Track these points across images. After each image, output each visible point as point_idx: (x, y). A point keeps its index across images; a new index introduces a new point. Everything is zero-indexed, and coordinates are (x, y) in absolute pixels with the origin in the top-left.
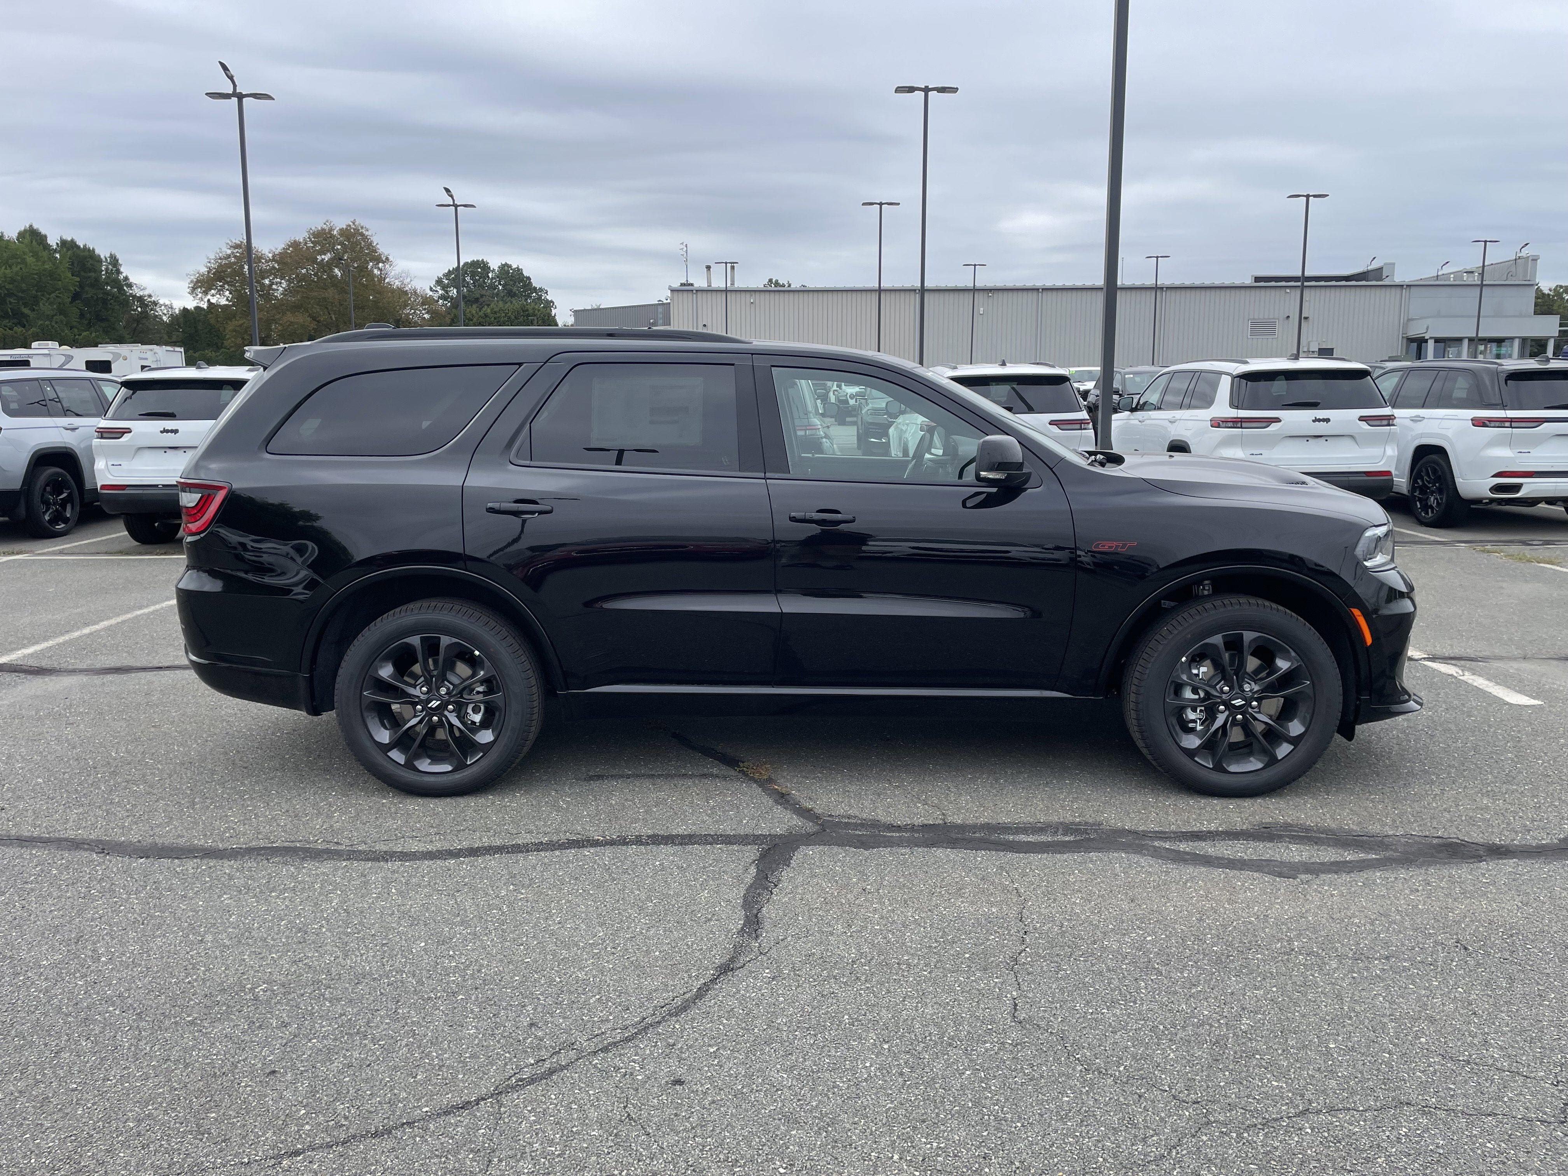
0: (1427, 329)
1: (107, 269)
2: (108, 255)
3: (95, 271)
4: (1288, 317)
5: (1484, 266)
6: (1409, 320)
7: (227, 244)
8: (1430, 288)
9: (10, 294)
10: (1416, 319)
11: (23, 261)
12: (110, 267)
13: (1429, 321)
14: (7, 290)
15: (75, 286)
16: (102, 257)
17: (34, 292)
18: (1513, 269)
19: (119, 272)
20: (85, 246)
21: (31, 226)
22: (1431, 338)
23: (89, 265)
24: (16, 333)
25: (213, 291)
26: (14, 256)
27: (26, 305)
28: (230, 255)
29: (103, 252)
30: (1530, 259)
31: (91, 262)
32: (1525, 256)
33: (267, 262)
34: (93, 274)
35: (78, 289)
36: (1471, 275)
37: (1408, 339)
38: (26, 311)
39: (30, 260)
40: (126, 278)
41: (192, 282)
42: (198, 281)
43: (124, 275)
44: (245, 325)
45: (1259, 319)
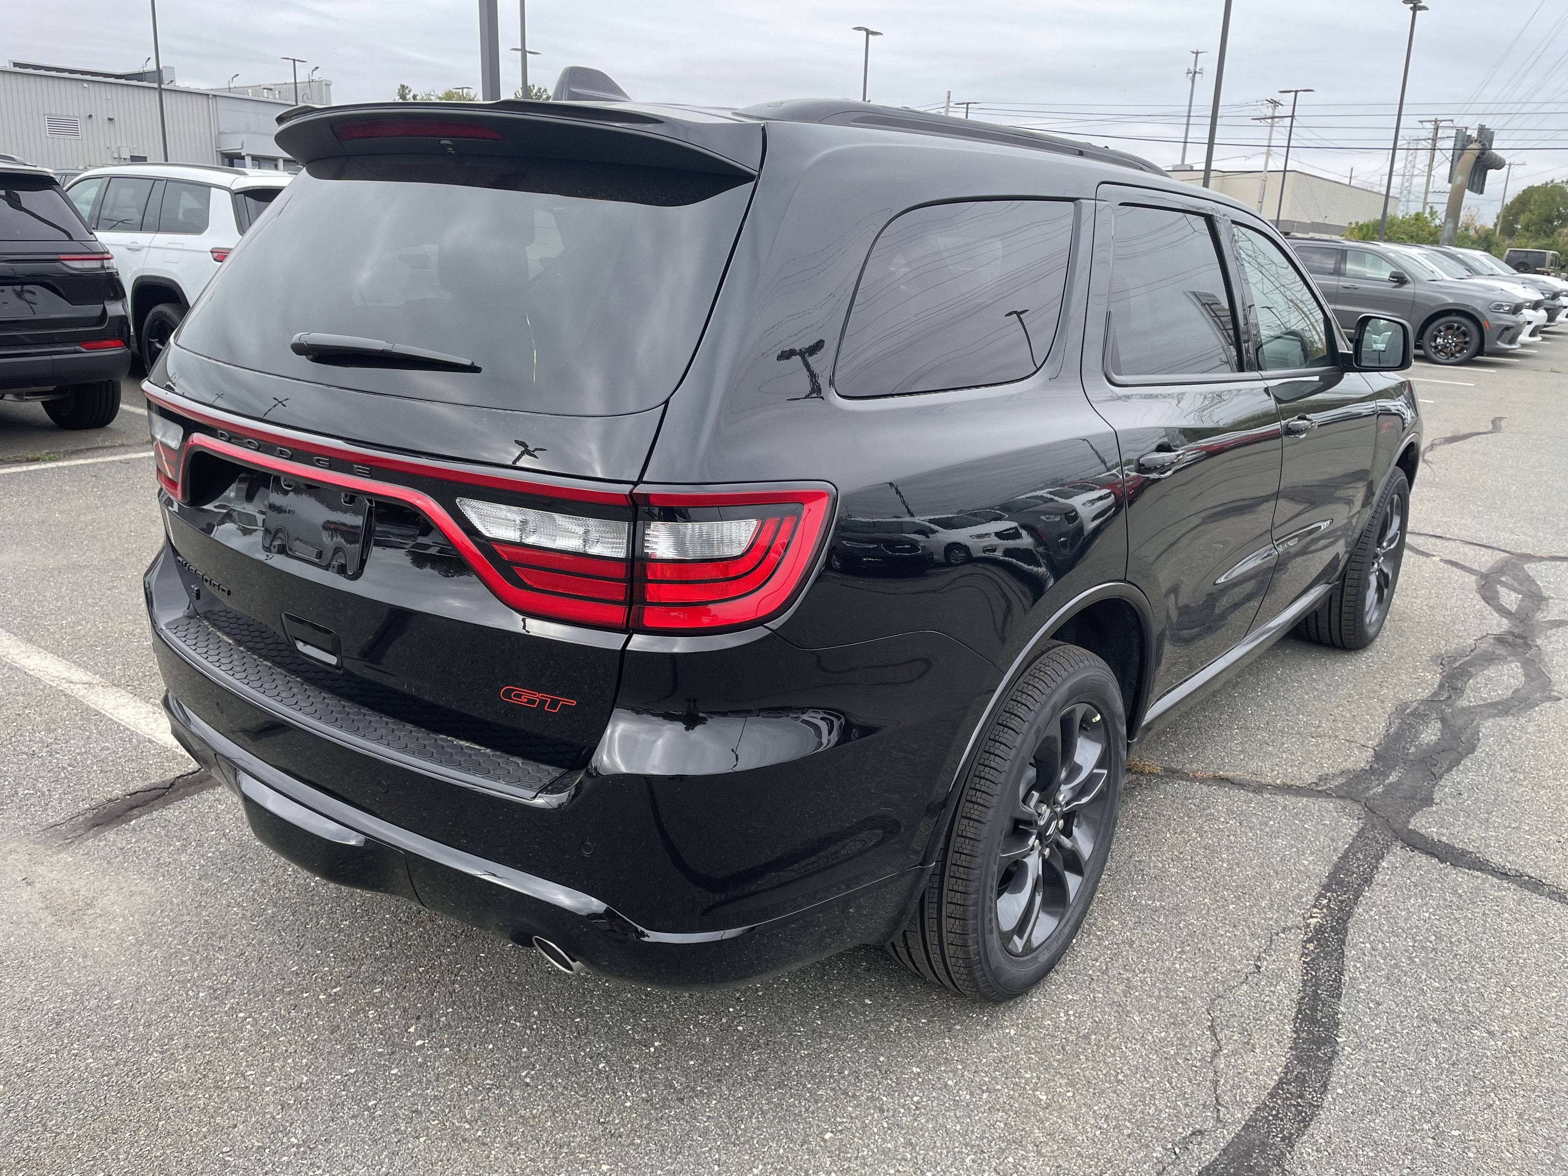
0: (243, 145)
4: (90, 116)
5: (296, 83)
6: (220, 133)
8: (227, 100)
10: (227, 133)
13: (244, 137)
18: (308, 92)
22: (248, 155)
30: (324, 83)
32: (317, 79)
36: (270, 92)
37: (222, 154)
45: (56, 115)
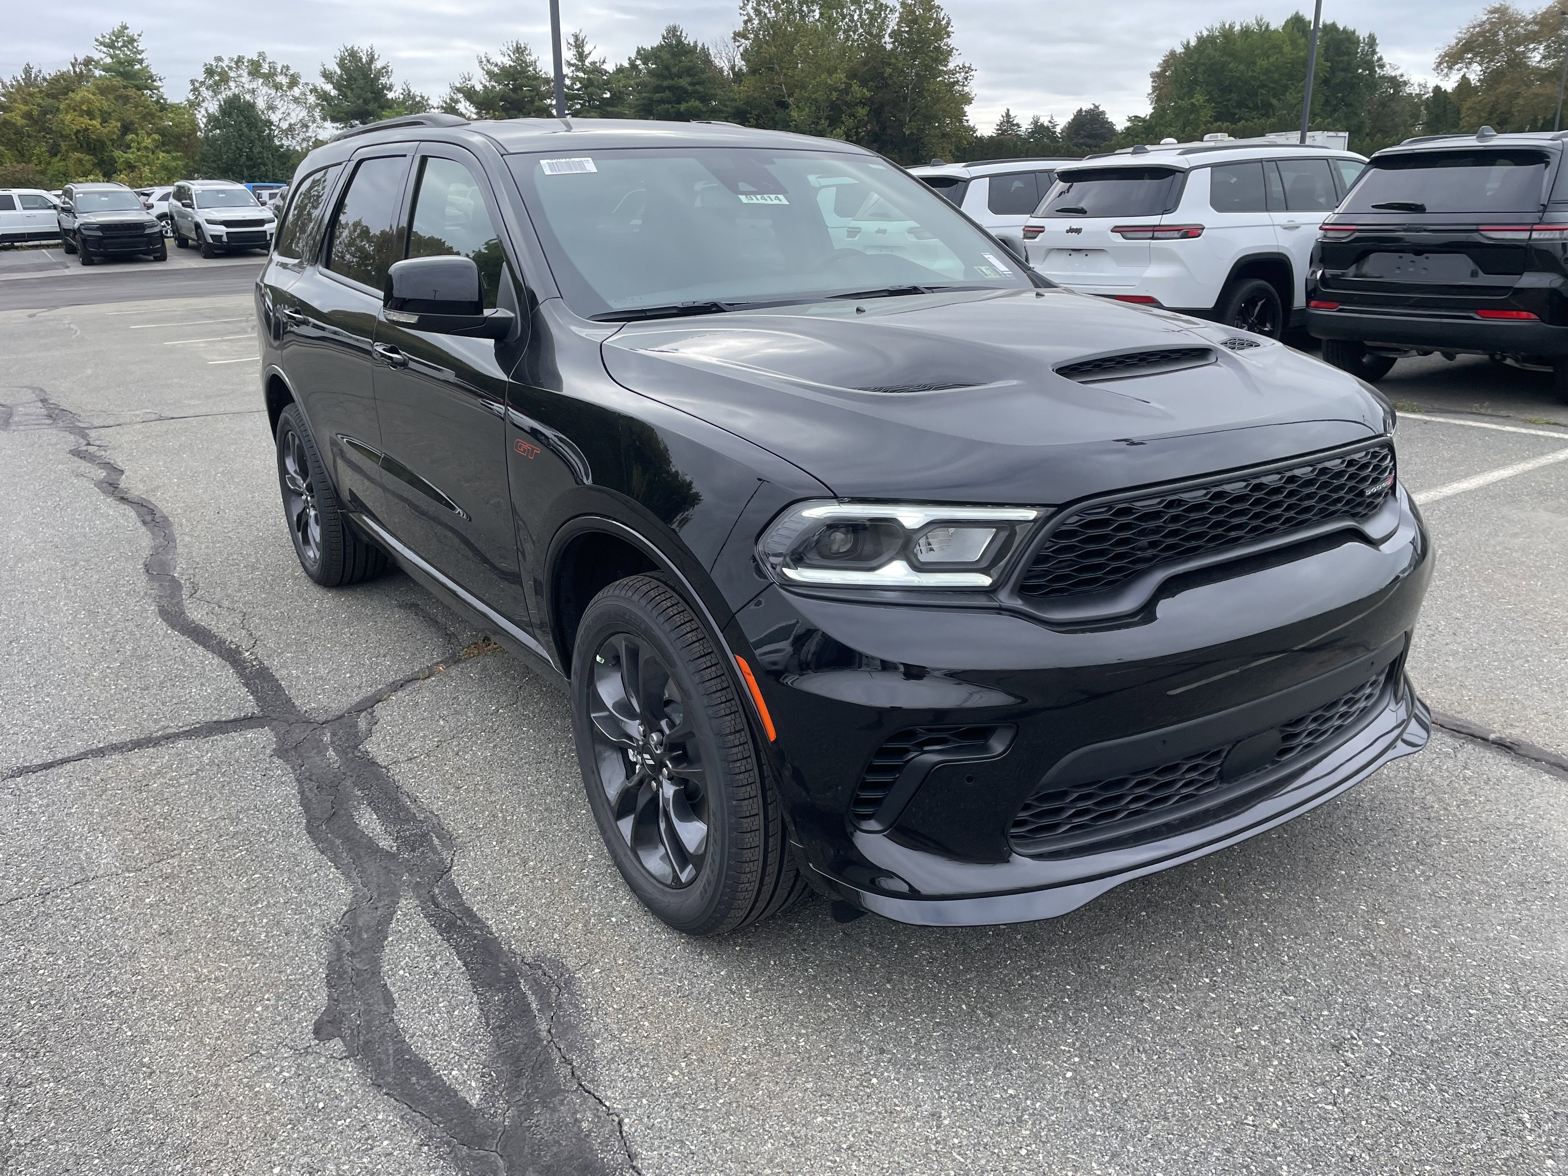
1: (1362, 51)
2: (1367, 35)
3: (1349, 54)
7: (1485, 9)
9: (1263, 86)
11: (1281, 52)
12: (1366, 48)
14: (1261, 81)
15: (1326, 71)
16: (1361, 38)
17: (1285, 81)
19: (1374, 52)
20: (1344, 28)
21: (1297, 13)
23: (1343, 48)
24: (1255, 124)
25: (1460, 65)
26: (1274, 47)
27: (1275, 96)
28: (1484, 22)
29: (1362, 34)
31: (1347, 44)
33: (1528, 24)
34: (1346, 58)
35: (1328, 75)
38: (1274, 101)
39: (1287, 49)
40: (1380, 59)
41: (1440, 56)
42: (1446, 55)
43: (1379, 55)
44: (1485, 101)
